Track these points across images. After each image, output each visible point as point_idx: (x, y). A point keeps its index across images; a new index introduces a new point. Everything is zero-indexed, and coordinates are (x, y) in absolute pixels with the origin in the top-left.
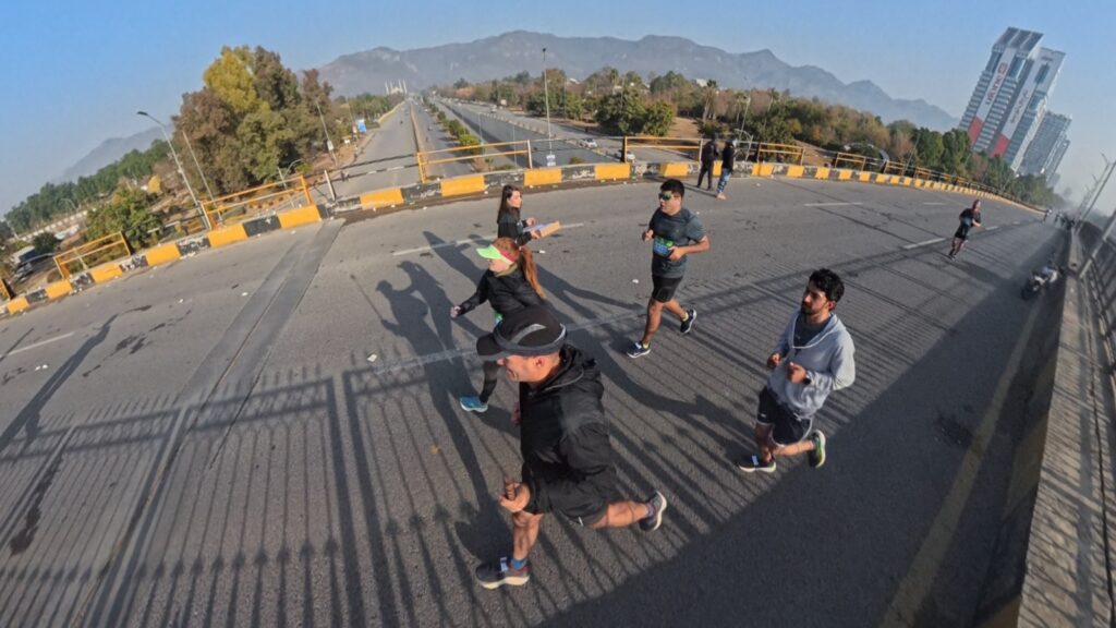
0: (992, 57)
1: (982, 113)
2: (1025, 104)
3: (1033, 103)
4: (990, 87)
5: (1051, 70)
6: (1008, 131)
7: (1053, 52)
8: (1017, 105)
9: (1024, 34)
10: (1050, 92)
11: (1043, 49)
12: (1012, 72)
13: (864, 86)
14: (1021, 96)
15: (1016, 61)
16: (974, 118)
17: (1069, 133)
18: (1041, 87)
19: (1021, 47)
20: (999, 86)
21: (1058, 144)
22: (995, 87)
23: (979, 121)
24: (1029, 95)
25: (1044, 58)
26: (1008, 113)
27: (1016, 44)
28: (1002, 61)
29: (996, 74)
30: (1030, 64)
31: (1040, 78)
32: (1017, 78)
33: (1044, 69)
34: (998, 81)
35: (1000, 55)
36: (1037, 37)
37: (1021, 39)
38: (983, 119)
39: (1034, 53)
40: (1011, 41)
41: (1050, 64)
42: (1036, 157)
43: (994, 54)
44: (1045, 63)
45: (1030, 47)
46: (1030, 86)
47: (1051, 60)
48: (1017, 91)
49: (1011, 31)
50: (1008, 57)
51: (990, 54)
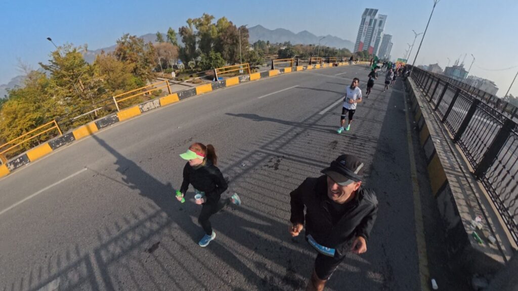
0: (362, 20)
1: (362, 40)
2: (377, 34)
3: (379, 33)
4: (364, 30)
5: (383, 23)
6: (372, 44)
7: (383, 16)
8: (374, 35)
9: (372, 10)
10: (384, 29)
11: (379, 15)
12: (370, 24)
13: (304, 34)
14: (374, 32)
15: (371, 20)
16: (360, 42)
17: (392, 40)
18: (381, 28)
19: (372, 15)
20: (366, 30)
21: (389, 45)
22: (365, 30)
23: (362, 43)
24: (377, 31)
25: (380, 18)
26: (371, 38)
27: (370, 14)
28: (366, 20)
29: (365, 25)
30: (376, 20)
31: (380, 24)
32: (372, 26)
33: (381, 22)
34: (366, 28)
35: (365, 19)
36: (376, 11)
37: (370, 12)
38: (363, 42)
39: (377, 17)
40: (368, 13)
41: (383, 20)
42: (383, 51)
43: (363, 19)
44: (380, 19)
45: (375, 14)
46: (377, 28)
47: (382, 18)
48: (373, 30)
49: (367, 10)
50: (368, 19)
51: (361, 19)
